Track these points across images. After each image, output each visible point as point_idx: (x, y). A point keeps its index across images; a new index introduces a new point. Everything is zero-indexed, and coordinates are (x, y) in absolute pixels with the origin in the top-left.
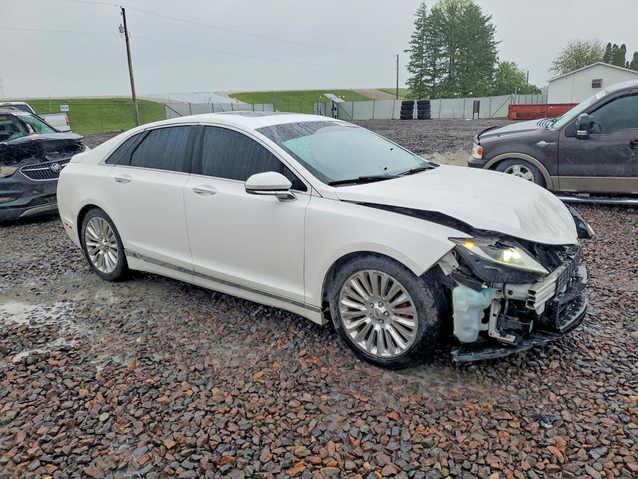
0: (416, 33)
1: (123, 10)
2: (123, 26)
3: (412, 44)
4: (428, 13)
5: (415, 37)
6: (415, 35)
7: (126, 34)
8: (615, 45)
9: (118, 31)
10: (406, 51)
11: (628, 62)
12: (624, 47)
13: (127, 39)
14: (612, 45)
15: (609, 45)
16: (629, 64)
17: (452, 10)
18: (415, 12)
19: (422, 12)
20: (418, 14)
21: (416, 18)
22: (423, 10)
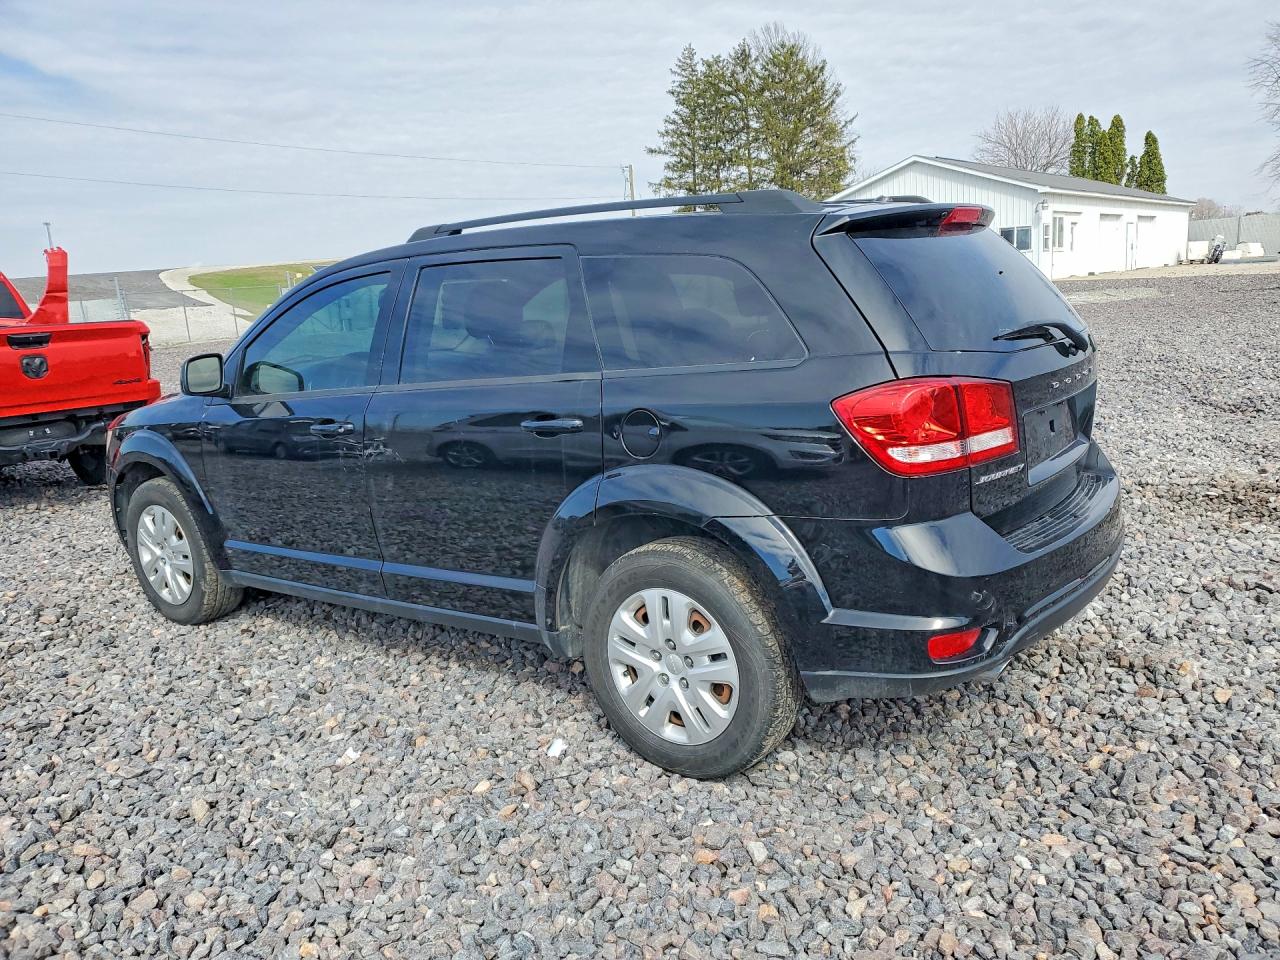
0: (676, 113)
3: (668, 139)
4: (701, 68)
5: (674, 122)
6: (674, 117)
8: (1093, 121)
10: (652, 151)
11: (1132, 159)
12: (1117, 124)
14: (1087, 119)
15: (1080, 117)
16: (1138, 161)
17: (743, 57)
18: (673, 65)
19: (687, 63)
20: (679, 71)
21: (672, 81)
22: (689, 61)
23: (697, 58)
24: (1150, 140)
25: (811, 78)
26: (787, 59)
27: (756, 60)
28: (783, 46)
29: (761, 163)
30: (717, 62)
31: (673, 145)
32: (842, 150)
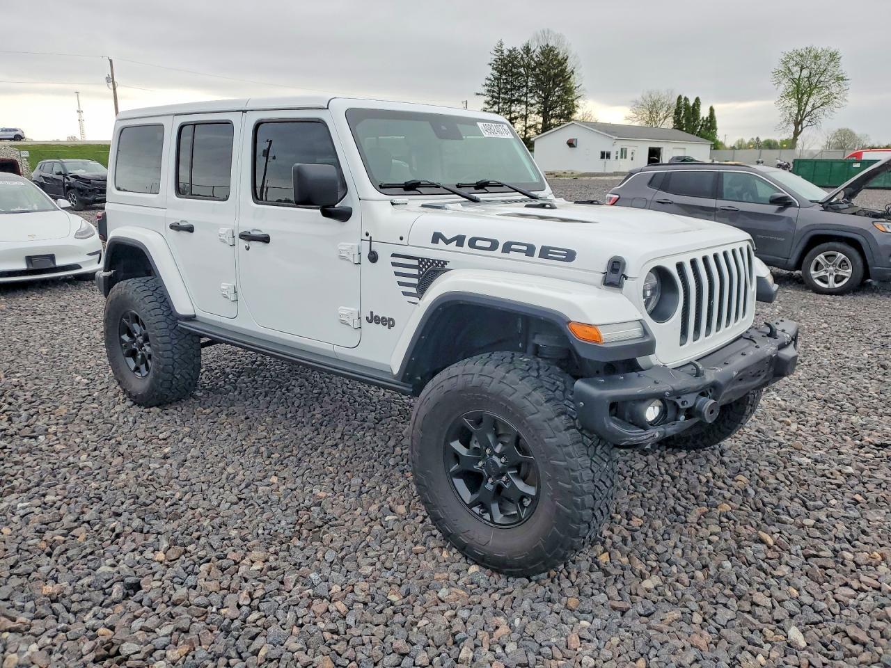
0: (492, 75)
1: (111, 61)
2: (110, 75)
3: (486, 88)
4: (506, 53)
5: (490, 80)
6: (491, 77)
7: (114, 84)
8: (686, 99)
9: (105, 81)
10: (478, 94)
11: (703, 118)
12: (697, 100)
13: (114, 89)
14: (683, 97)
15: (680, 98)
16: (705, 119)
17: (527, 50)
18: (492, 50)
19: (499, 50)
20: (495, 53)
21: (491, 58)
22: (500, 48)
23: (504, 47)
24: (712, 110)
25: (561, 64)
26: (548, 52)
27: (534, 51)
28: (547, 46)
29: (532, 105)
30: (514, 50)
31: (489, 91)
32: (573, 101)
